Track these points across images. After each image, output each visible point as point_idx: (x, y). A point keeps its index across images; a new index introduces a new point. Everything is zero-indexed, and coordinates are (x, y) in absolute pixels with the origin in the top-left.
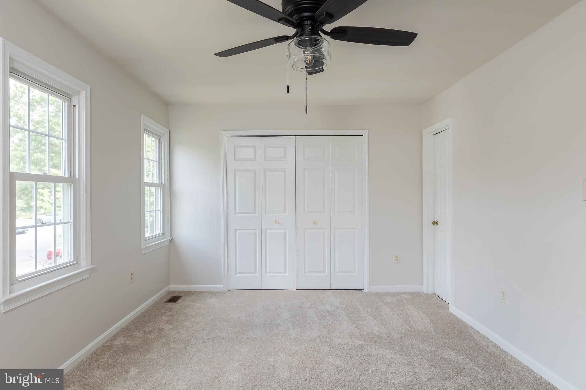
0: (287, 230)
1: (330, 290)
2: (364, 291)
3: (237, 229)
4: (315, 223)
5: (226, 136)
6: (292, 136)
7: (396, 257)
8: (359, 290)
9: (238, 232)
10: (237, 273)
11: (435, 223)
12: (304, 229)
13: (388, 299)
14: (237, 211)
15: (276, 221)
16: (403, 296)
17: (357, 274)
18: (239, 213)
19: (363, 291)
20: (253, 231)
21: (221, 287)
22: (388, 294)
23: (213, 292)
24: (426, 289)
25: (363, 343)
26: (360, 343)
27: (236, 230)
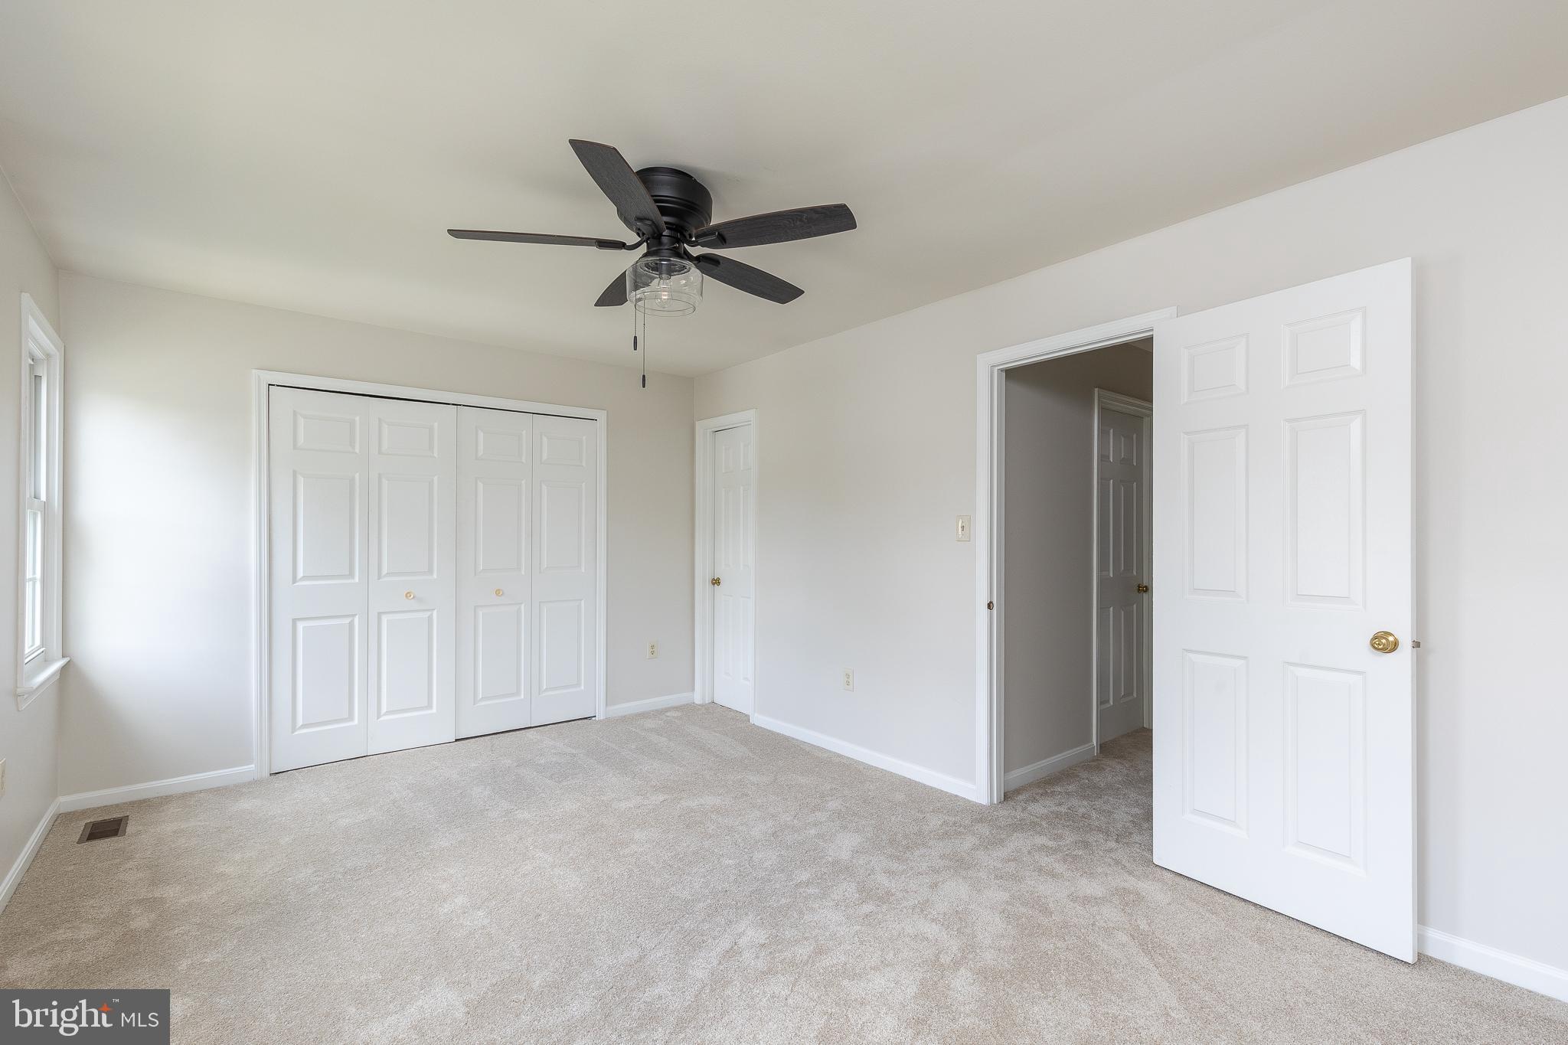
0: (435, 612)
1: (531, 727)
2: (597, 718)
3: (299, 619)
4: (498, 592)
5: (269, 385)
6: (449, 404)
7: (653, 647)
8: (586, 718)
9: (300, 626)
10: (297, 727)
11: (716, 582)
12: (475, 607)
13: (649, 724)
14: (300, 574)
15: (408, 593)
16: (668, 714)
17: (583, 688)
18: (304, 578)
19: (593, 719)
20: (347, 621)
21: (248, 770)
22: (644, 715)
23: (226, 788)
24: (698, 697)
25: (666, 797)
26: (662, 799)
27: (294, 621)
